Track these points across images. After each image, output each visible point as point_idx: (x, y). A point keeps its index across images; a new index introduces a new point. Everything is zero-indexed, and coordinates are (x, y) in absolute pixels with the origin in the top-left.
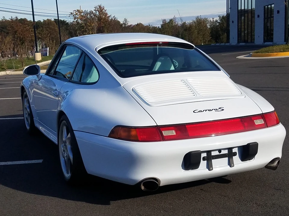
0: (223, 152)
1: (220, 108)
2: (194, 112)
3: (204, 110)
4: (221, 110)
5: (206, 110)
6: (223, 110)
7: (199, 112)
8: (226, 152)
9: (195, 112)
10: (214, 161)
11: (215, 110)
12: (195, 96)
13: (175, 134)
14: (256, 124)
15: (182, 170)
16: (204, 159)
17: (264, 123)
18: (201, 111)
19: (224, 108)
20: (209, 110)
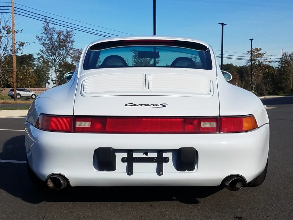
0: (150, 155)
1: (161, 105)
2: (126, 105)
3: (139, 105)
4: (163, 106)
5: (142, 105)
6: (165, 106)
7: (132, 105)
8: (155, 155)
9: (127, 105)
10: (135, 164)
11: (154, 105)
12: (142, 90)
13: (89, 126)
14: (202, 127)
15: (95, 170)
16: (123, 160)
17: (217, 128)
18: (135, 105)
19: (167, 104)
20: (145, 105)
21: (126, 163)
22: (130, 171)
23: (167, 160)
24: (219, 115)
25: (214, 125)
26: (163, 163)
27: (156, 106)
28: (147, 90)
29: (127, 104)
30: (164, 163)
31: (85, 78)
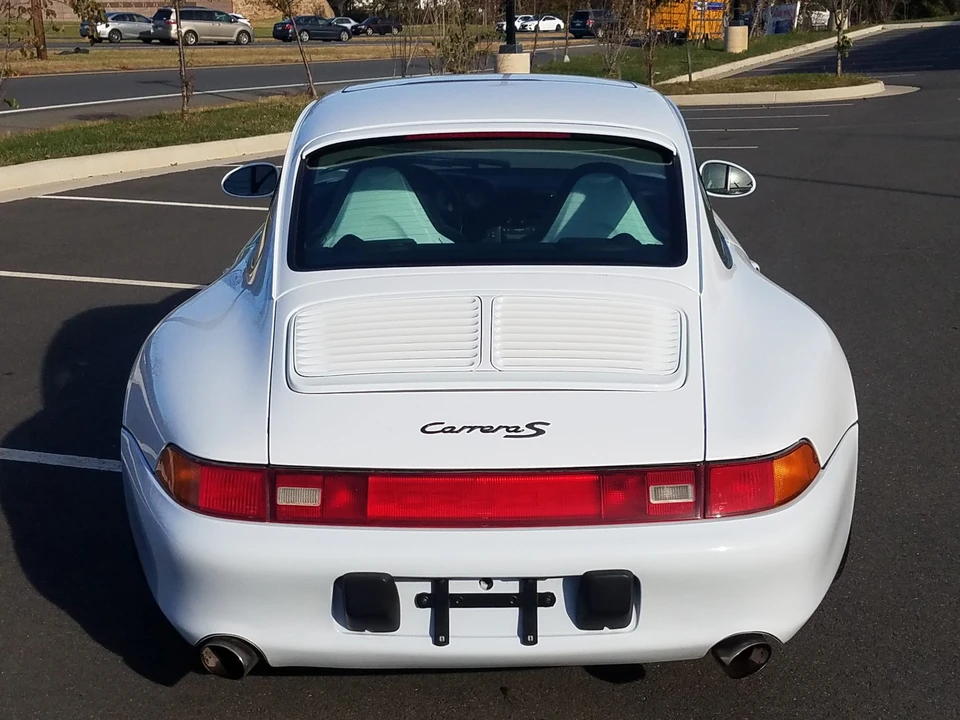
0: (499, 588)
1: (530, 426)
2: (423, 430)
3: (464, 428)
5: (472, 428)
6: (540, 432)
7: (443, 431)
8: (514, 588)
9: (427, 429)
10: (454, 613)
11: (508, 428)
12: (472, 368)
13: (317, 504)
14: (652, 501)
15: (339, 629)
16: (421, 601)
17: (695, 502)
18: (452, 430)
19: (548, 424)
20: (483, 430)
21: (428, 611)
22: (440, 631)
23: (548, 600)
24: (702, 460)
25: (687, 495)
26: (539, 608)
27: (513, 431)
28: (486, 365)
29: (426, 426)
30: (540, 610)
31: (296, 310)
